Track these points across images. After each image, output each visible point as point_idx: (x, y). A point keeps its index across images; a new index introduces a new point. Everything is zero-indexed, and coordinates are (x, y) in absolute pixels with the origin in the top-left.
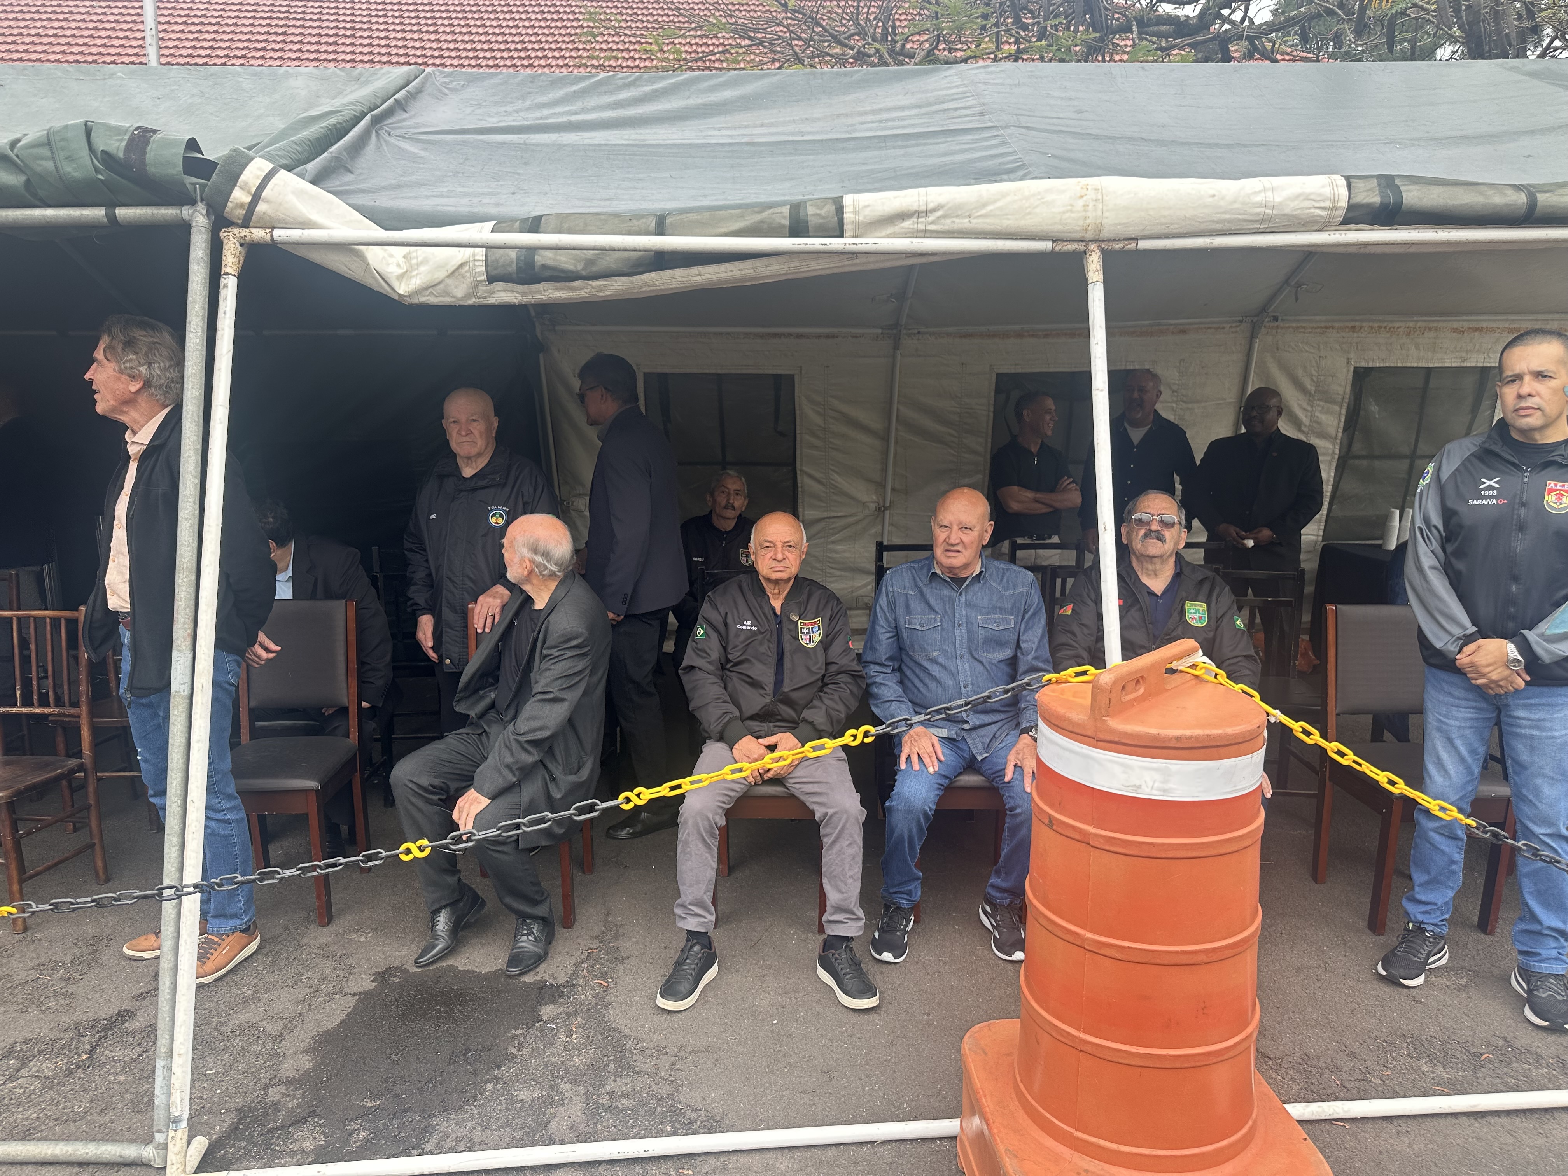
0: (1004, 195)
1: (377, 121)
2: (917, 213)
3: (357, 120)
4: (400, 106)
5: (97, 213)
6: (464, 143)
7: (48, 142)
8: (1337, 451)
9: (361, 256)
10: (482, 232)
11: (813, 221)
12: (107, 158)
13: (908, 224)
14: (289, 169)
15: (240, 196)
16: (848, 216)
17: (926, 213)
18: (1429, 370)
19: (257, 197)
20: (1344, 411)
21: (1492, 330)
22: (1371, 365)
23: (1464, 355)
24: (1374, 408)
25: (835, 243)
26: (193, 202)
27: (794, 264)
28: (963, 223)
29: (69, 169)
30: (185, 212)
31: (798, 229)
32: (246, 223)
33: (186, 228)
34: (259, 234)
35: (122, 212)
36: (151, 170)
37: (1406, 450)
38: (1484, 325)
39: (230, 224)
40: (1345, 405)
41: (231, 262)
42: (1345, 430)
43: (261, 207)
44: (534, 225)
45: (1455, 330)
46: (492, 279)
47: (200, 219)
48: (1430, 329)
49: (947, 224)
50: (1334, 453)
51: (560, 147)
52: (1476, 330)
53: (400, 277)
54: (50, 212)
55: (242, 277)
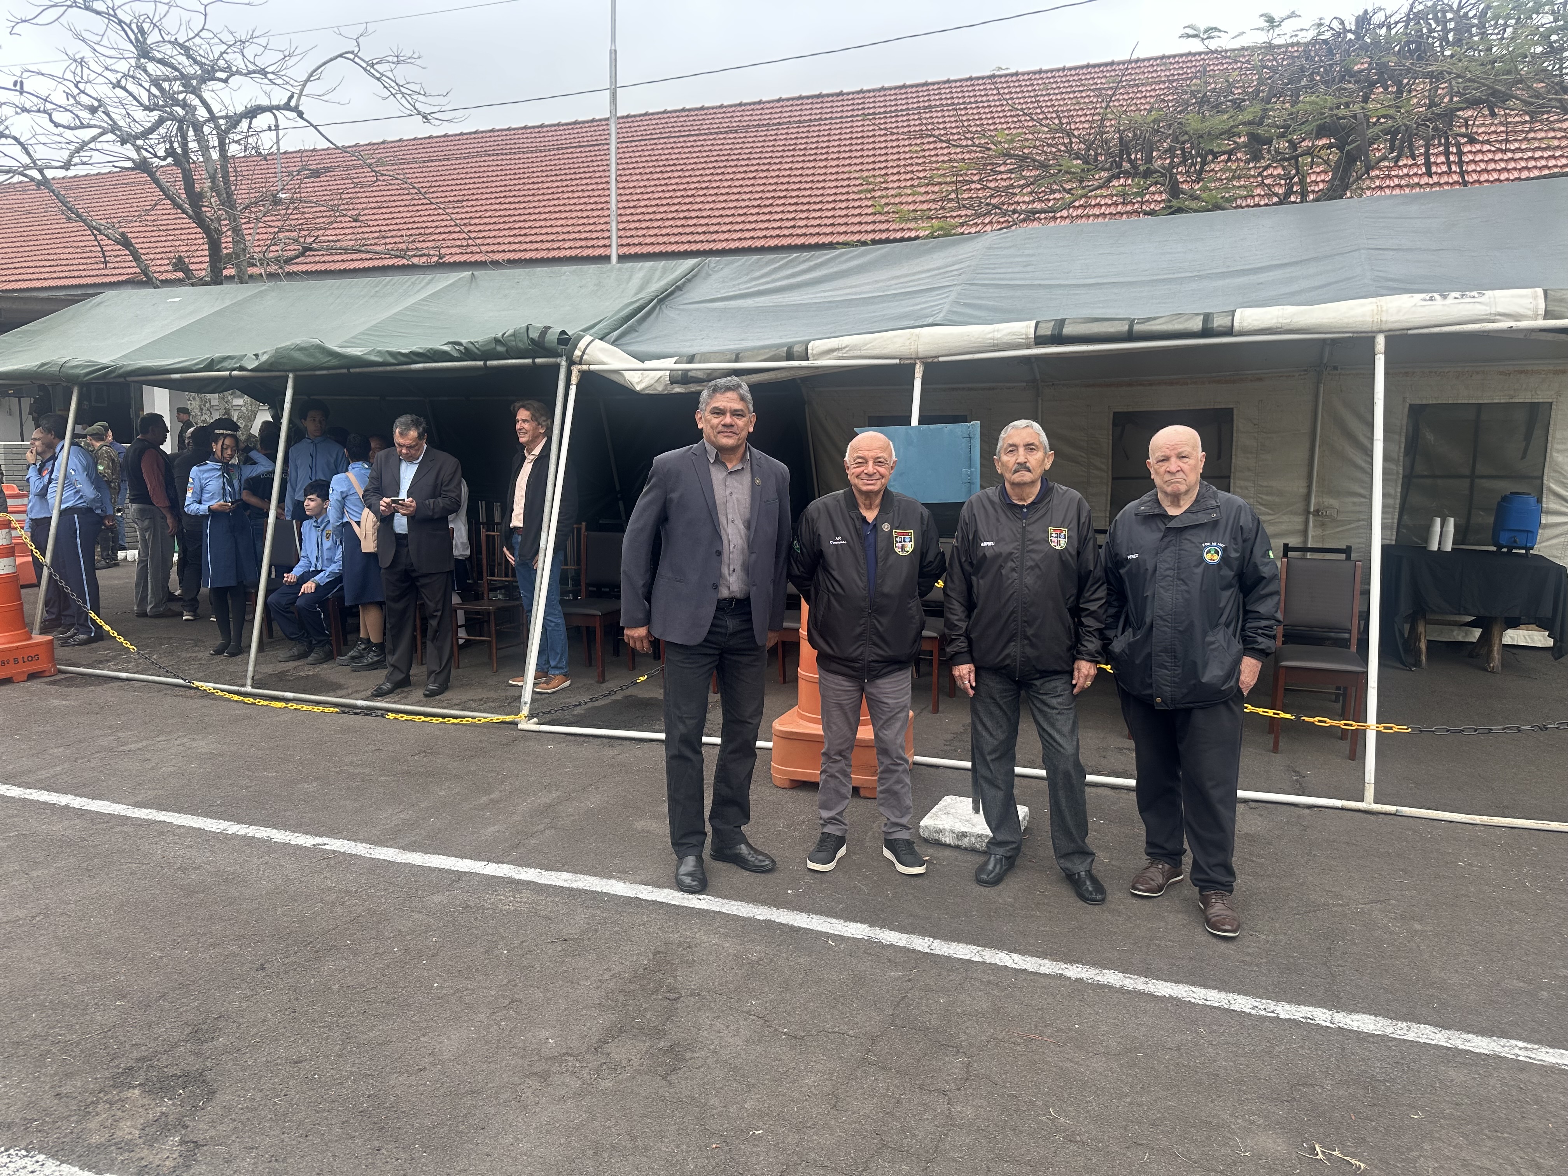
0: (875, 339)
1: (661, 301)
2: (838, 349)
3: (652, 300)
4: (679, 288)
5: (528, 361)
6: (698, 310)
7: (514, 335)
8: (1401, 471)
9: (622, 375)
10: (669, 363)
11: (796, 354)
12: (532, 340)
13: (835, 354)
14: (601, 339)
15: (578, 353)
16: (809, 351)
17: (842, 349)
18: (1479, 406)
19: (584, 353)
20: (1403, 439)
21: (1538, 372)
22: (1424, 402)
23: (1512, 393)
24: (1430, 437)
25: (804, 363)
26: (561, 356)
27: (792, 372)
28: (858, 353)
29: (520, 345)
30: (559, 360)
31: (790, 357)
32: (580, 364)
33: (558, 366)
34: (585, 367)
35: (537, 360)
36: (547, 345)
37: (1466, 471)
38: (1529, 368)
39: (575, 363)
40: (1404, 434)
41: (574, 380)
42: (1407, 453)
43: (585, 357)
44: (691, 359)
45: (1501, 373)
46: (672, 383)
47: (564, 363)
48: (1477, 373)
49: (851, 354)
50: (1398, 473)
51: (739, 309)
52: (1522, 372)
53: (638, 383)
54: (514, 361)
55: (578, 385)
